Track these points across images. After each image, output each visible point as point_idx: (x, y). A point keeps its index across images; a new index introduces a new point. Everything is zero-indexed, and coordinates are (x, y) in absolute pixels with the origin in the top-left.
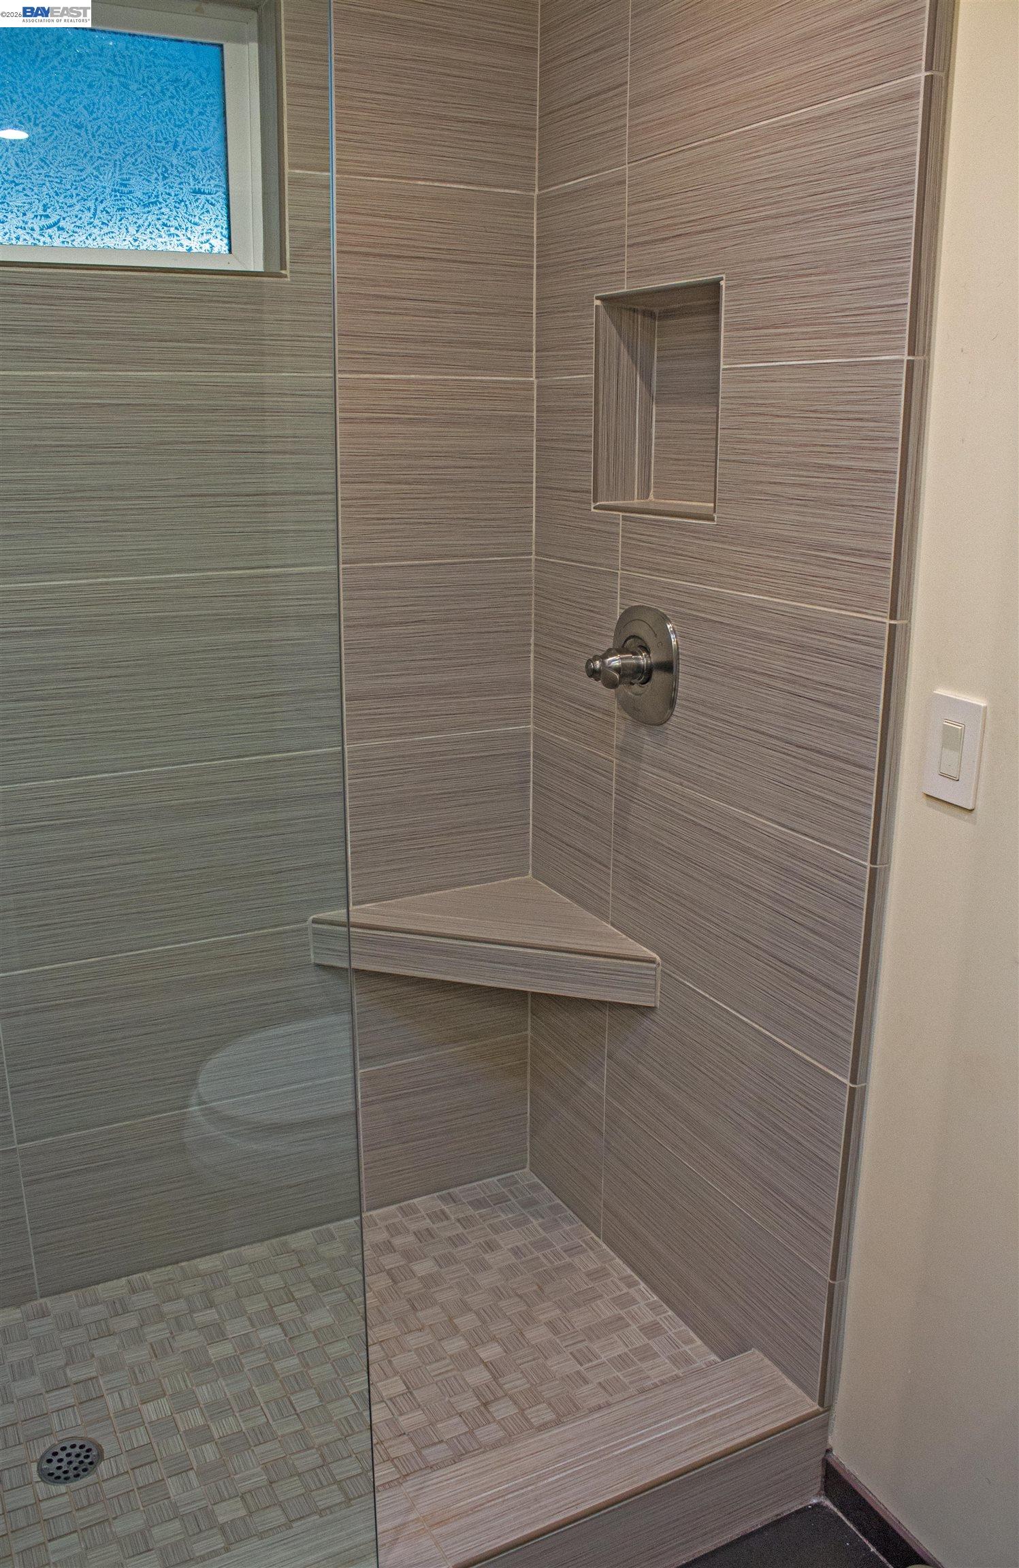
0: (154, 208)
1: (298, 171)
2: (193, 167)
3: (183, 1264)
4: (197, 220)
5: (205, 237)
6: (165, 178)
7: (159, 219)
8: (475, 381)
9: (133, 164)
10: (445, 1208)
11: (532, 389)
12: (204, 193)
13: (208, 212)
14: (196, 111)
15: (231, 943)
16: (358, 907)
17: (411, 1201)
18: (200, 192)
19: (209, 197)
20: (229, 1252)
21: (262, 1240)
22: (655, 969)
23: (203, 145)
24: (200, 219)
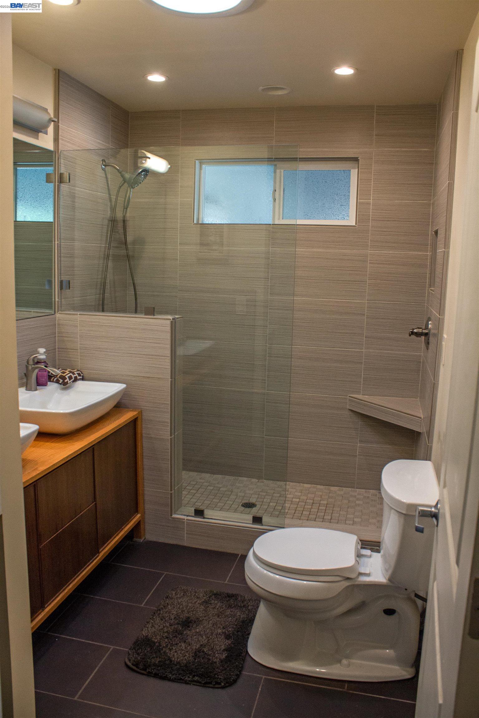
0: (330, 210)
1: (361, 200)
2: (341, 199)
3: (301, 484)
4: (341, 212)
5: (343, 216)
6: (334, 202)
7: (331, 212)
8: (410, 254)
9: (326, 200)
10: (378, 495)
11: (428, 256)
12: (343, 206)
13: (344, 210)
14: (343, 186)
15: (326, 397)
16: (363, 396)
17: (370, 490)
18: (342, 205)
19: (345, 206)
20: (314, 485)
21: (324, 485)
22: (421, 421)
23: (344, 194)
24: (342, 212)
